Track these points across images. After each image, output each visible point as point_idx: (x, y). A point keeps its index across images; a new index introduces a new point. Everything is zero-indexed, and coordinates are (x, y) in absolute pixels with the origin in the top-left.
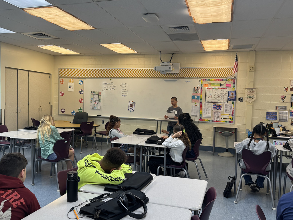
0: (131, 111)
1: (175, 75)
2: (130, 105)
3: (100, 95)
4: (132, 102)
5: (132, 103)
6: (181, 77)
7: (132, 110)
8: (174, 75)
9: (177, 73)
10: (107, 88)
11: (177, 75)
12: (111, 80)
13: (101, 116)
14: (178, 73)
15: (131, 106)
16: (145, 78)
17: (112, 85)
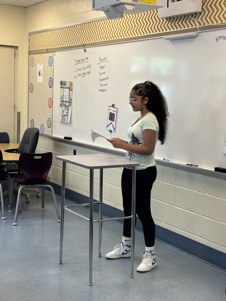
0: (111, 132)
1: (193, 21)
2: (111, 113)
3: (72, 90)
4: (113, 106)
5: (112, 110)
6: (206, 25)
7: (113, 130)
8: (191, 21)
9: (196, 14)
10: (80, 72)
11: (197, 19)
12: (85, 51)
13: (71, 139)
14: (200, 13)
15: (112, 117)
16: (135, 38)
17: (86, 65)
